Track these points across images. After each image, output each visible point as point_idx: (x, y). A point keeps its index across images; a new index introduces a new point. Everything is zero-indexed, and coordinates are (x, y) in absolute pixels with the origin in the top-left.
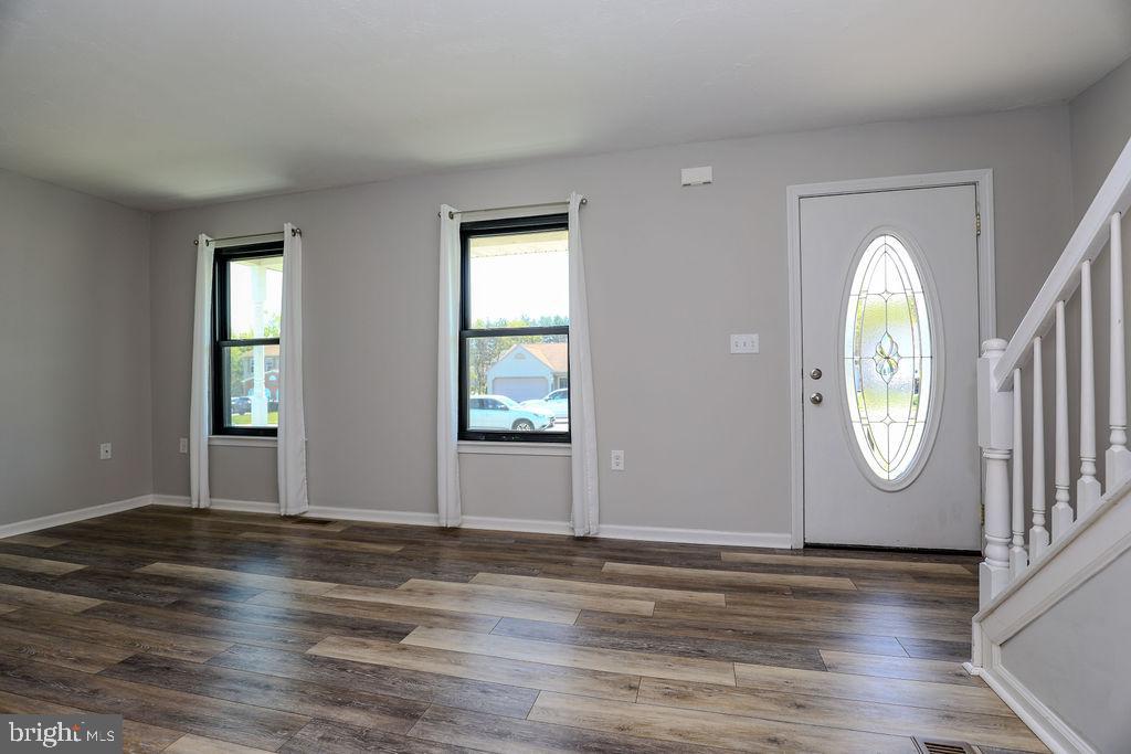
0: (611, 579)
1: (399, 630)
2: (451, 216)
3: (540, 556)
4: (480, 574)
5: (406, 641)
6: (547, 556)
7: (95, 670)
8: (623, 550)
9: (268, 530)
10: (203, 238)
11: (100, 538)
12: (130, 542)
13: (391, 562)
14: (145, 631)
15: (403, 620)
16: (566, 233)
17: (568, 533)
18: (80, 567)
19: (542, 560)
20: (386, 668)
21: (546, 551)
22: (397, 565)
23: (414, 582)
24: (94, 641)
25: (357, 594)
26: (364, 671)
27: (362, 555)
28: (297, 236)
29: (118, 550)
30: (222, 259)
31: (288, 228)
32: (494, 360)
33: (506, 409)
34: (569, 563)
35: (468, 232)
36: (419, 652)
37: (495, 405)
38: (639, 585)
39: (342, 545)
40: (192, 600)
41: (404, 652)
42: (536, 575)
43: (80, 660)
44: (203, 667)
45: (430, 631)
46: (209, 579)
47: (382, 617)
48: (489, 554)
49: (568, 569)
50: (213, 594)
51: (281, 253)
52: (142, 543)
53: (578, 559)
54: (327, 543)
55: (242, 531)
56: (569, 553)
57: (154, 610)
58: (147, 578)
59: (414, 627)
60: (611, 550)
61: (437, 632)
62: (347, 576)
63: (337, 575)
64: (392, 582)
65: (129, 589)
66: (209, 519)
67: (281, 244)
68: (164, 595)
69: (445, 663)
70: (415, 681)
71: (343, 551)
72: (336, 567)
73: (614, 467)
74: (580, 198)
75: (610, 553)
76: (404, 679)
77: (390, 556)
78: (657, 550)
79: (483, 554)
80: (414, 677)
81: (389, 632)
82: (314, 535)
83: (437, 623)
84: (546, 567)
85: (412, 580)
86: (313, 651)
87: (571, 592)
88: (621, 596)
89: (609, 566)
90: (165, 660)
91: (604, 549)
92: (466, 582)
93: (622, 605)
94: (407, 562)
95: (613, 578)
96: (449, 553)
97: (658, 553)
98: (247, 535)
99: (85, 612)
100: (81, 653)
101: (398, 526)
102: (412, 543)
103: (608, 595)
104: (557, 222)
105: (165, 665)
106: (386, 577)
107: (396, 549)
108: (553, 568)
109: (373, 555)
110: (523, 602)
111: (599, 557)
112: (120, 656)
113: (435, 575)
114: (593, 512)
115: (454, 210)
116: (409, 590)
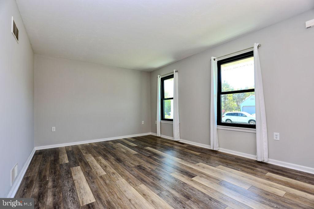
0: (268, 179)
1: (193, 175)
2: (214, 60)
3: (243, 165)
4: (220, 166)
5: (193, 179)
6: (245, 165)
7: (133, 166)
8: (278, 170)
9: (171, 144)
10: (159, 76)
11: (141, 140)
12: (145, 142)
13: (196, 157)
14: (142, 161)
15: (195, 173)
16: (253, 57)
17: (255, 159)
18: (136, 145)
19: (243, 166)
20: (186, 184)
21: (245, 163)
22: (198, 158)
23: (200, 164)
24: (134, 160)
25: (185, 163)
26: (181, 183)
27: (190, 154)
28: (177, 72)
29: (143, 143)
30: (163, 80)
31: (174, 71)
32: (244, 100)
33: (246, 116)
34: (253, 170)
35: (220, 63)
36: (196, 182)
37: (242, 115)
38: (280, 184)
39: (186, 150)
40: (152, 156)
41: (192, 182)
42: (239, 171)
43: (132, 163)
44: (150, 171)
45: (200, 178)
46: (156, 152)
47: (190, 171)
48: (225, 161)
49: (252, 171)
50: (156, 156)
51: (173, 77)
52: (147, 142)
53: (257, 169)
54: (182, 149)
55: (165, 143)
56: (254, 166)
57: (145, 157)
58: (146, 150)
59: (196, 176)
60: (272, 168)
61: (202, 179)
62: (185, 158)
63: (182, 157)
64: (195, 162)
65: (142, 152)
66: (160, 139)
67: (173, 75)
68: (147, 154)
69: (202, 188)
70: (192, 190)
71: (185, 152)
72: (182, 155)
73: (275, 139)
74: (258, 44)
75: (271, 170)
76: (189, 188)
77: (196, 155)
78: (295, 173)
79: (223, 160)
80: (192, 189)
81: (190, 175)
82: (180, 146)
83: (203, 176)
84: (243, 169)
85: (200, 163)
86: (171, 174)
87: (250, 179)
88: (271, 186)
89: (269, 174)
90: (144, 167)
91: (269, 168)
92: (215, 167)
93: (270, 189)
94: (200, 158)
95: (269, 179)
96: (213, 158)
97: (294, 174)
98: (166, 144)
99: (135, 154)
100: (132, 162)
101: (201, 148)
102: (203, 153)
103: (265, 184)
104: (250, 54)
105: (143, 168)
106: (194, 161)
107: (198, 154)
108: (246, 170)
109: (192, 154)
110: (231, 177)
111: (266, 170)
112: (137, 164)
113: (207, 163)
114: (266, 154)
115: (215, 58)
116: (198, 165)
